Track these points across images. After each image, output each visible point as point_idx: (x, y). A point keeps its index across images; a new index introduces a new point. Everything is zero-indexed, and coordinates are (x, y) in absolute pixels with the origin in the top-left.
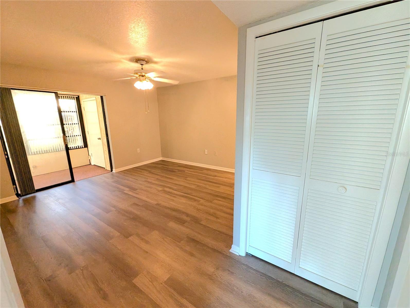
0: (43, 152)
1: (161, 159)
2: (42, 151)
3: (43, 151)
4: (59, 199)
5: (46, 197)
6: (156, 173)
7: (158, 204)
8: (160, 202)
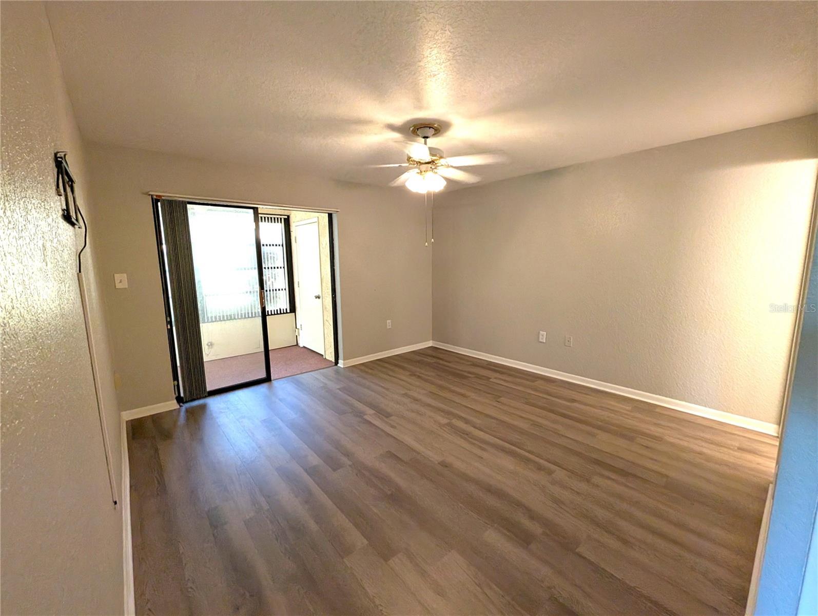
0: (225, 319)
1: (430, 344)
2: (223, 317)
3: (225, 317)
4: (244, 417)
5: (222, 411)
6: (427, 377)
7: (444, 464)
8: (450, 460)
